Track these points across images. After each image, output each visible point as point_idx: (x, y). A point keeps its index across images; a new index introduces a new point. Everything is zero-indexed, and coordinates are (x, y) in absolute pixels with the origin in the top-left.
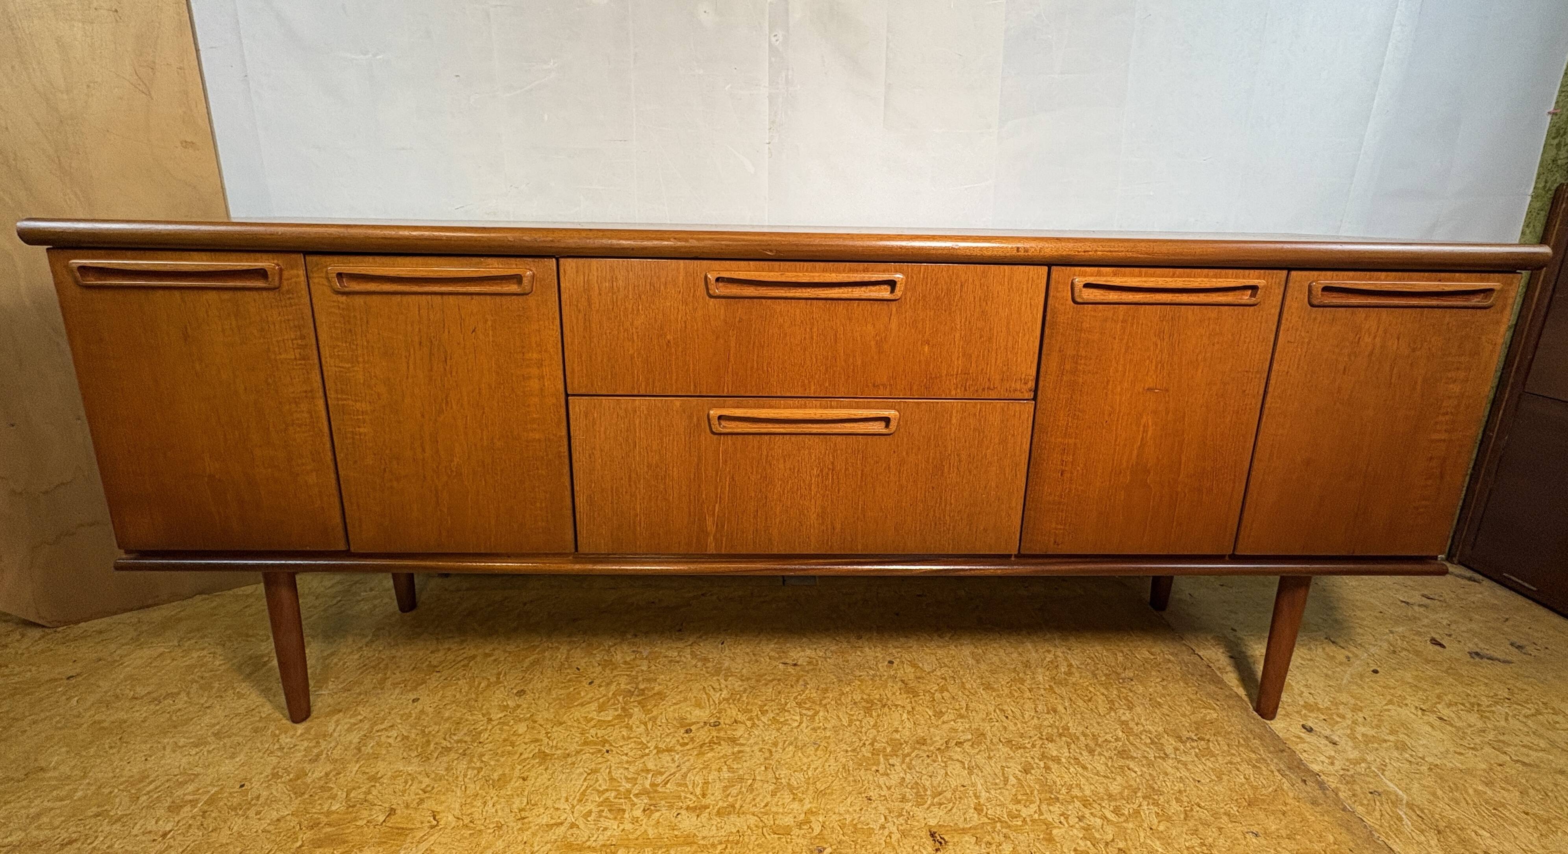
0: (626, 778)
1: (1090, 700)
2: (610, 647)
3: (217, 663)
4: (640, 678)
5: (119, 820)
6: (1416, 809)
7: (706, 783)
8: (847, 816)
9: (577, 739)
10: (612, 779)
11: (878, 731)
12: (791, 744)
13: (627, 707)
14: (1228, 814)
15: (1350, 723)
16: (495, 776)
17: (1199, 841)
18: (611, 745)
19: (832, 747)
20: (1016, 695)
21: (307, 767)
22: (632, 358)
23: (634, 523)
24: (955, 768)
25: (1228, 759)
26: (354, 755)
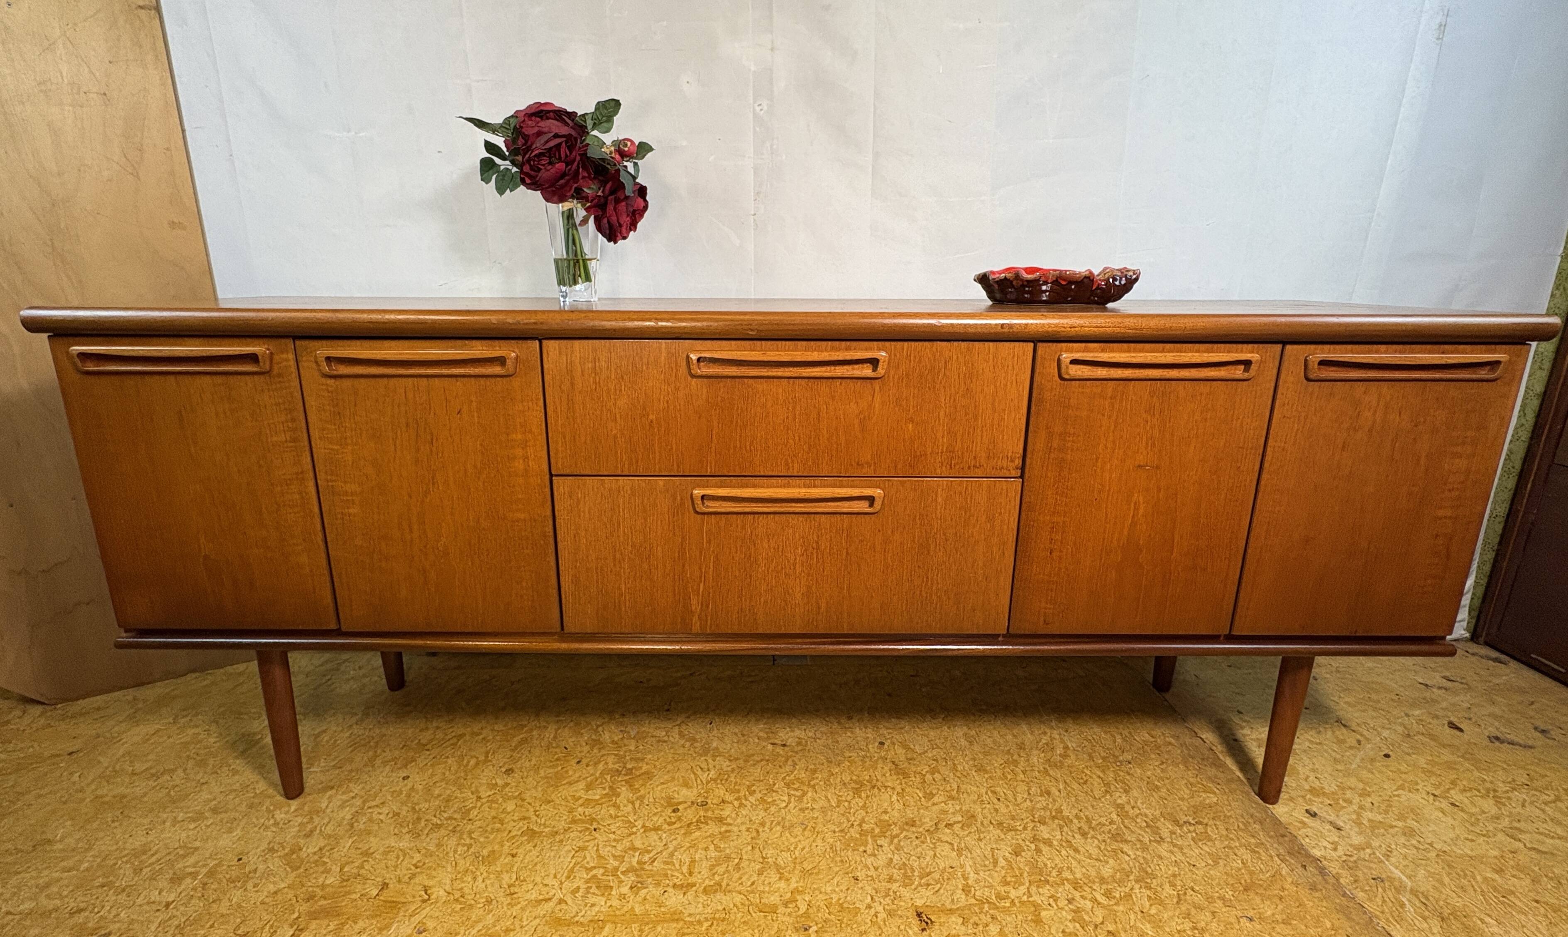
0: (614, 856)
1: (1085, 782)
2: (598, 726)
3: (212, 740)
4: (628, 758)
5: (124, 890)
6: (1420, 895)
7: (693, 861)
8: (833, 896)
9: (565, 817)
10: (600, 857)
11: (867, 812)
12: (778, 823)
13: (615, 786)
14: (1222, 898)
15: (1355, 807)
16: (485, 852)
17: (1191, 925)
18: (599, 824)
19: (819, 828)
20: (1009, 777)
21: (302, 842)
22: (615, 437)
23: (619, 602)
24: (944, 850)
25: (1227, 843)
26: (347, 831)
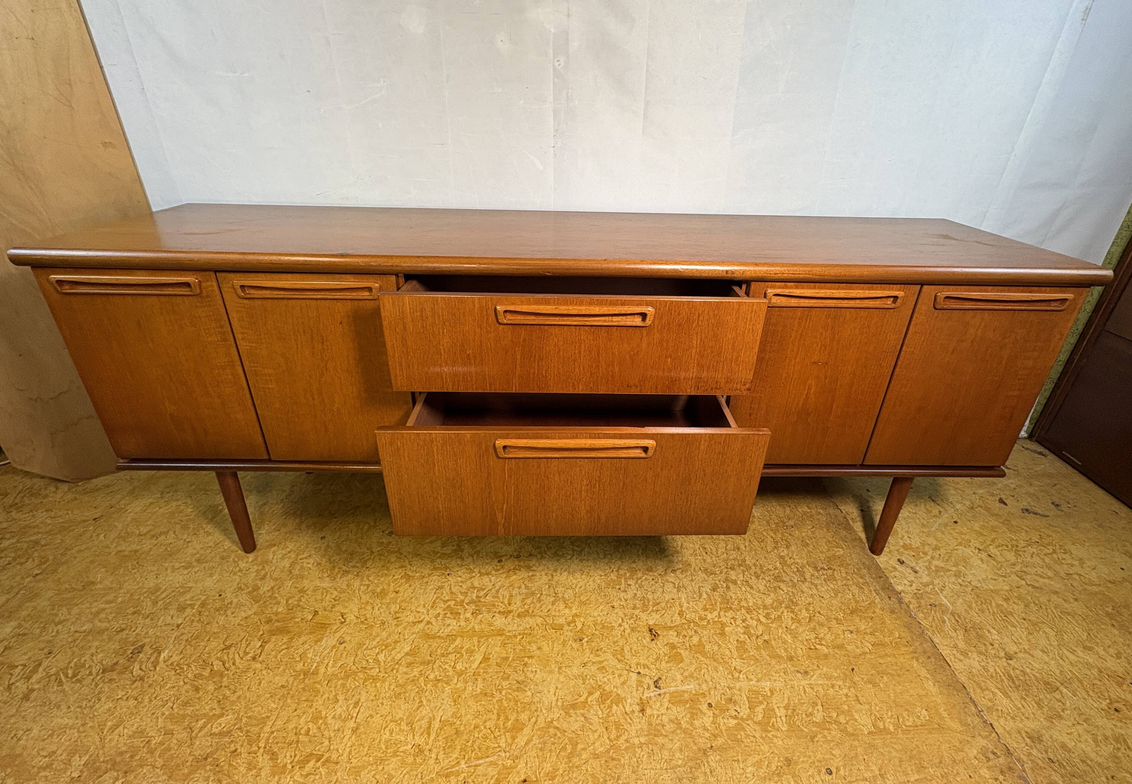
0: (460, 592)
1: (762, 541)
3: (189, 510)
5: (148, 616)
6: (956, 615)
7: (511, 596)
8: (599, 618)
9: (429, 566)
10: (452, 593)
11: (622, 564)
12: (565, 571)
13: (460, 544)
14: (836, 619)
15: (929, 557)
16: (378, 590)
17: (815, 635)
18: (450, 569)
19: (592, 574)
21: (259, 583)
24: (669, 587)
25: (845, 582)
26: (288, 576)
